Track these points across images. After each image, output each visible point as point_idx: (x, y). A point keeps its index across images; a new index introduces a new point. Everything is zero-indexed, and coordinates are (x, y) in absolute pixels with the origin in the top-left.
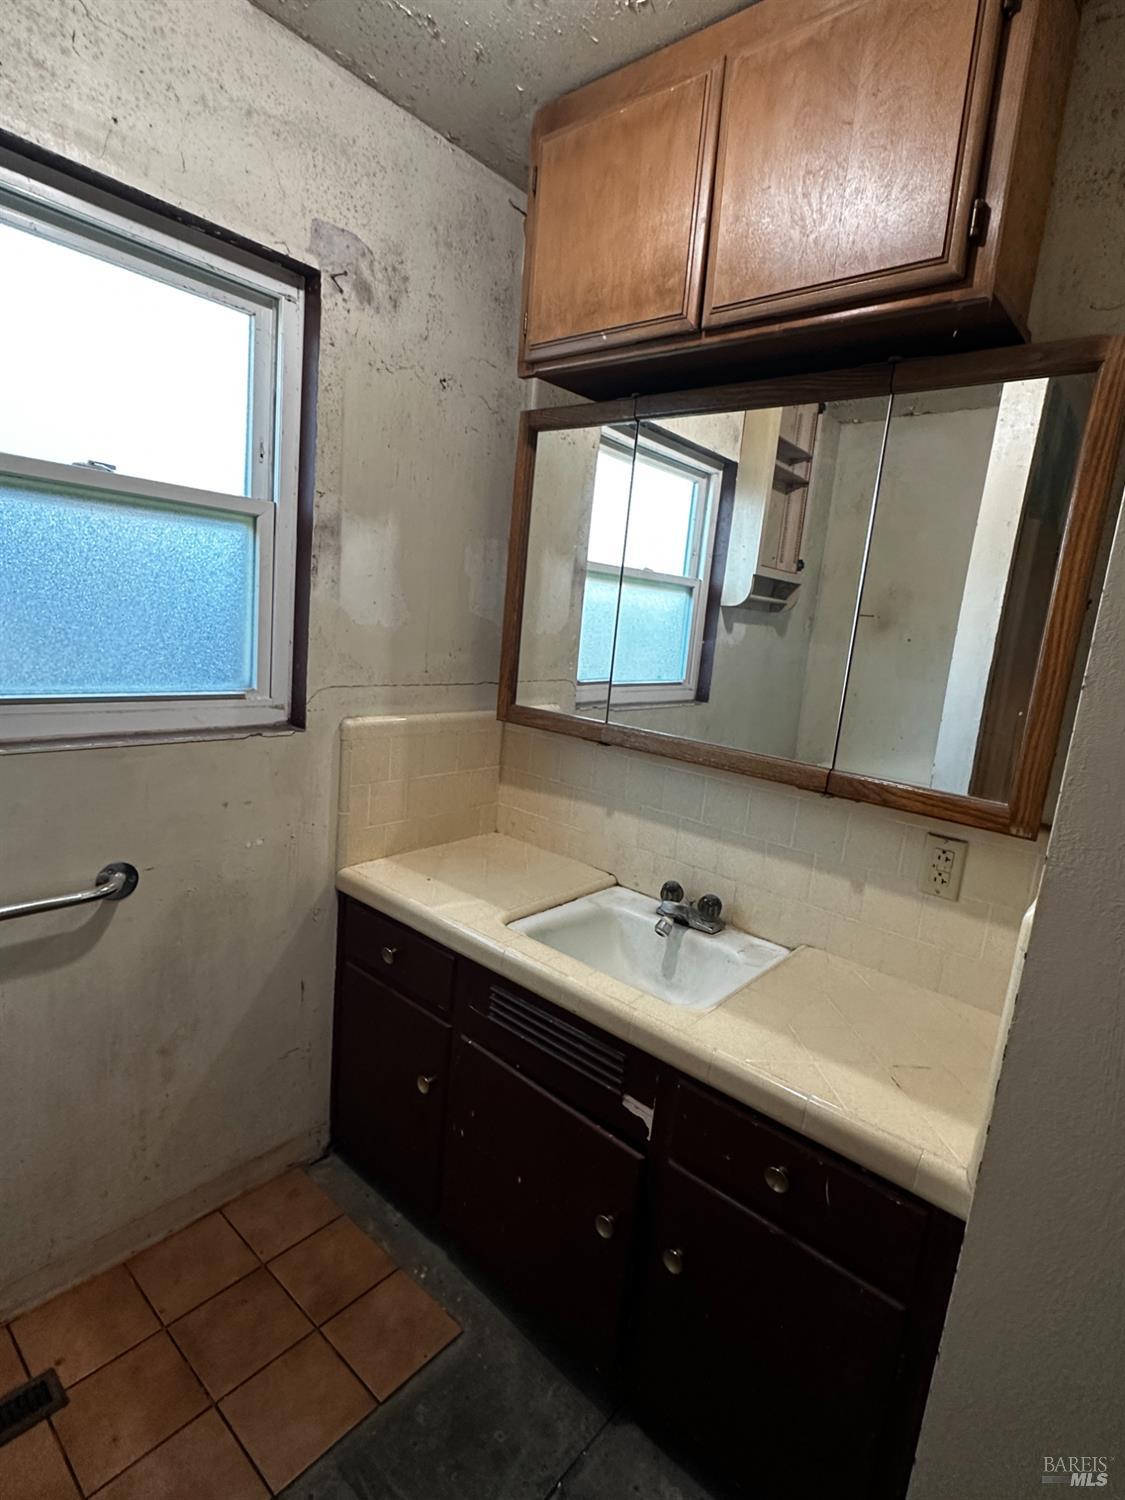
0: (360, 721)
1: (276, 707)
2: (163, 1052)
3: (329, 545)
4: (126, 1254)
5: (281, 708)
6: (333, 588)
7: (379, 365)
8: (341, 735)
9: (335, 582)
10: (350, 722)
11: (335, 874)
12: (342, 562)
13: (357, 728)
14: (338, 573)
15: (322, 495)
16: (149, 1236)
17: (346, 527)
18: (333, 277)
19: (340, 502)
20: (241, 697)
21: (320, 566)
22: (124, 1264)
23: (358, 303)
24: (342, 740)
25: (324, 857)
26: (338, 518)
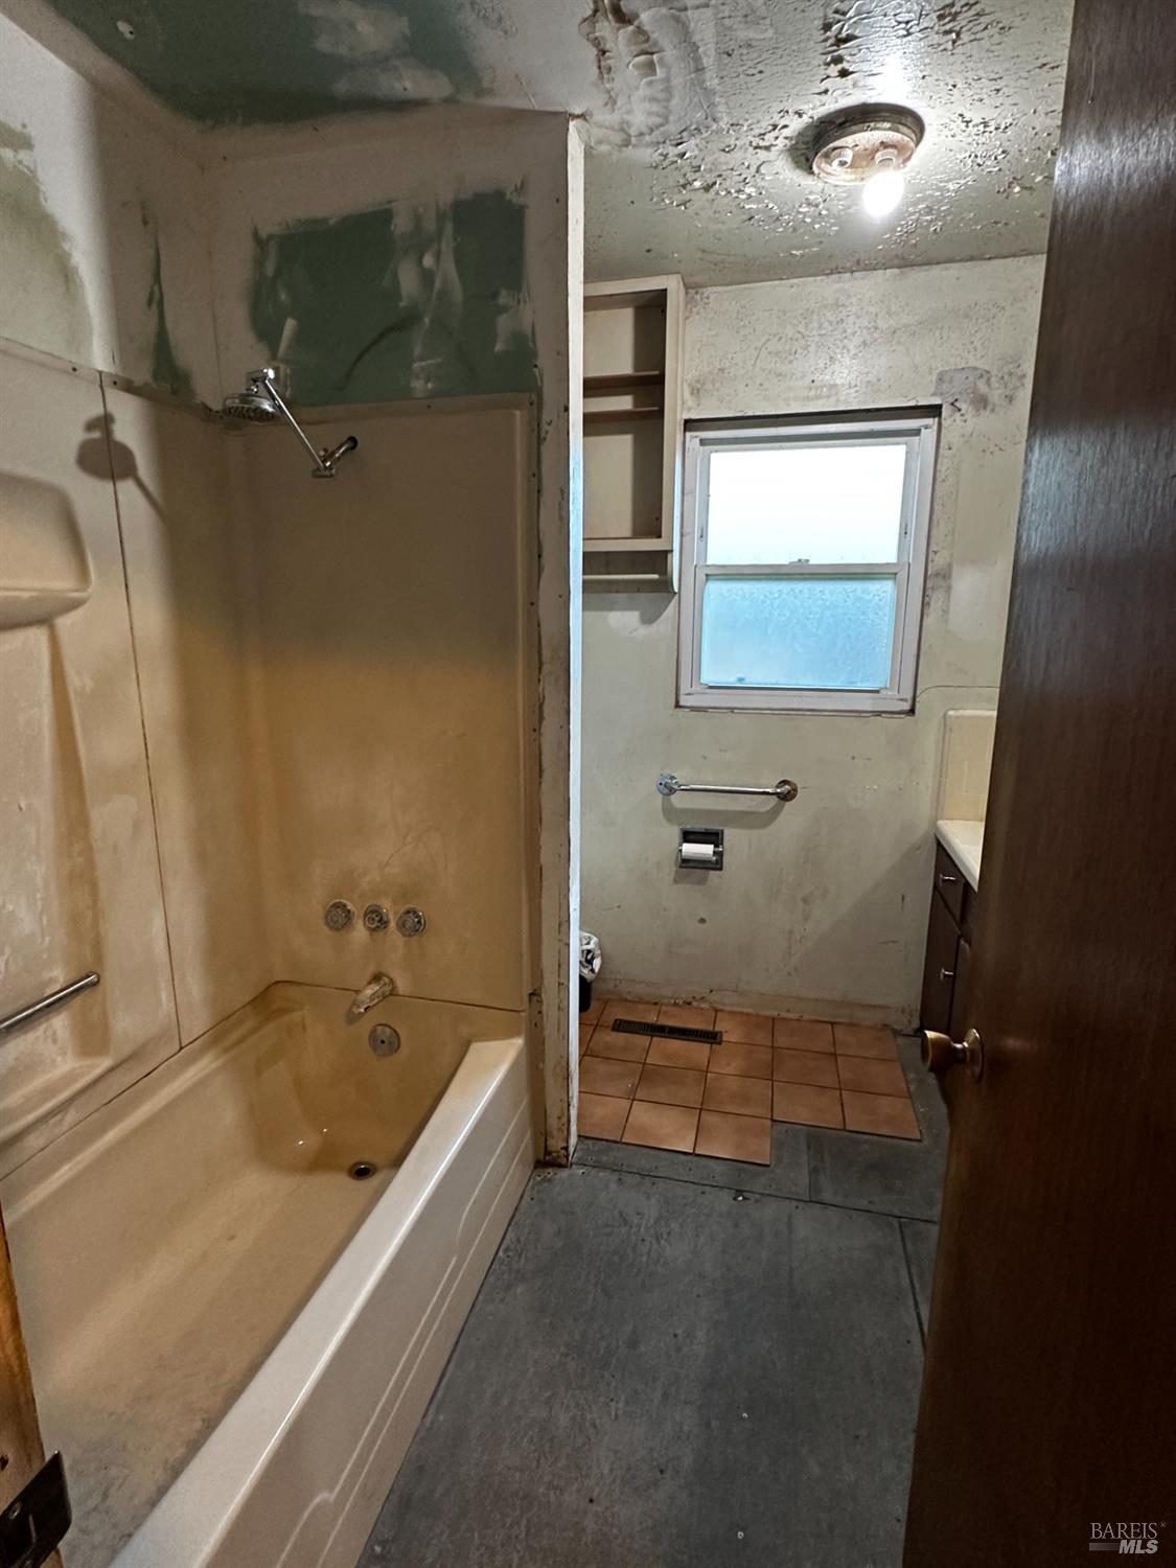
0: (961, 712)
1: (902, 700)
2: (805, 900)
3: (941, 586)
4: (774, 1013)
5: (905, 700)
6: (943, 616)
7: (992, 448)
8: (945, 721)
9: (945, 612)
10: (951, 713)
11: (934, 823)
12: (952, 597)
13: (957, 717)
14: (948, 607)
15: (936, 553)
16: (788, 1011)
17: (955, 571)
18: (952, 404)
19: (952, 555)
20: (877, 692)
21: (932, 603)
22: (773, 1019)
23: (974, 412)
24: (945, 725)
25: (926, 810)
26: (950, 565)
